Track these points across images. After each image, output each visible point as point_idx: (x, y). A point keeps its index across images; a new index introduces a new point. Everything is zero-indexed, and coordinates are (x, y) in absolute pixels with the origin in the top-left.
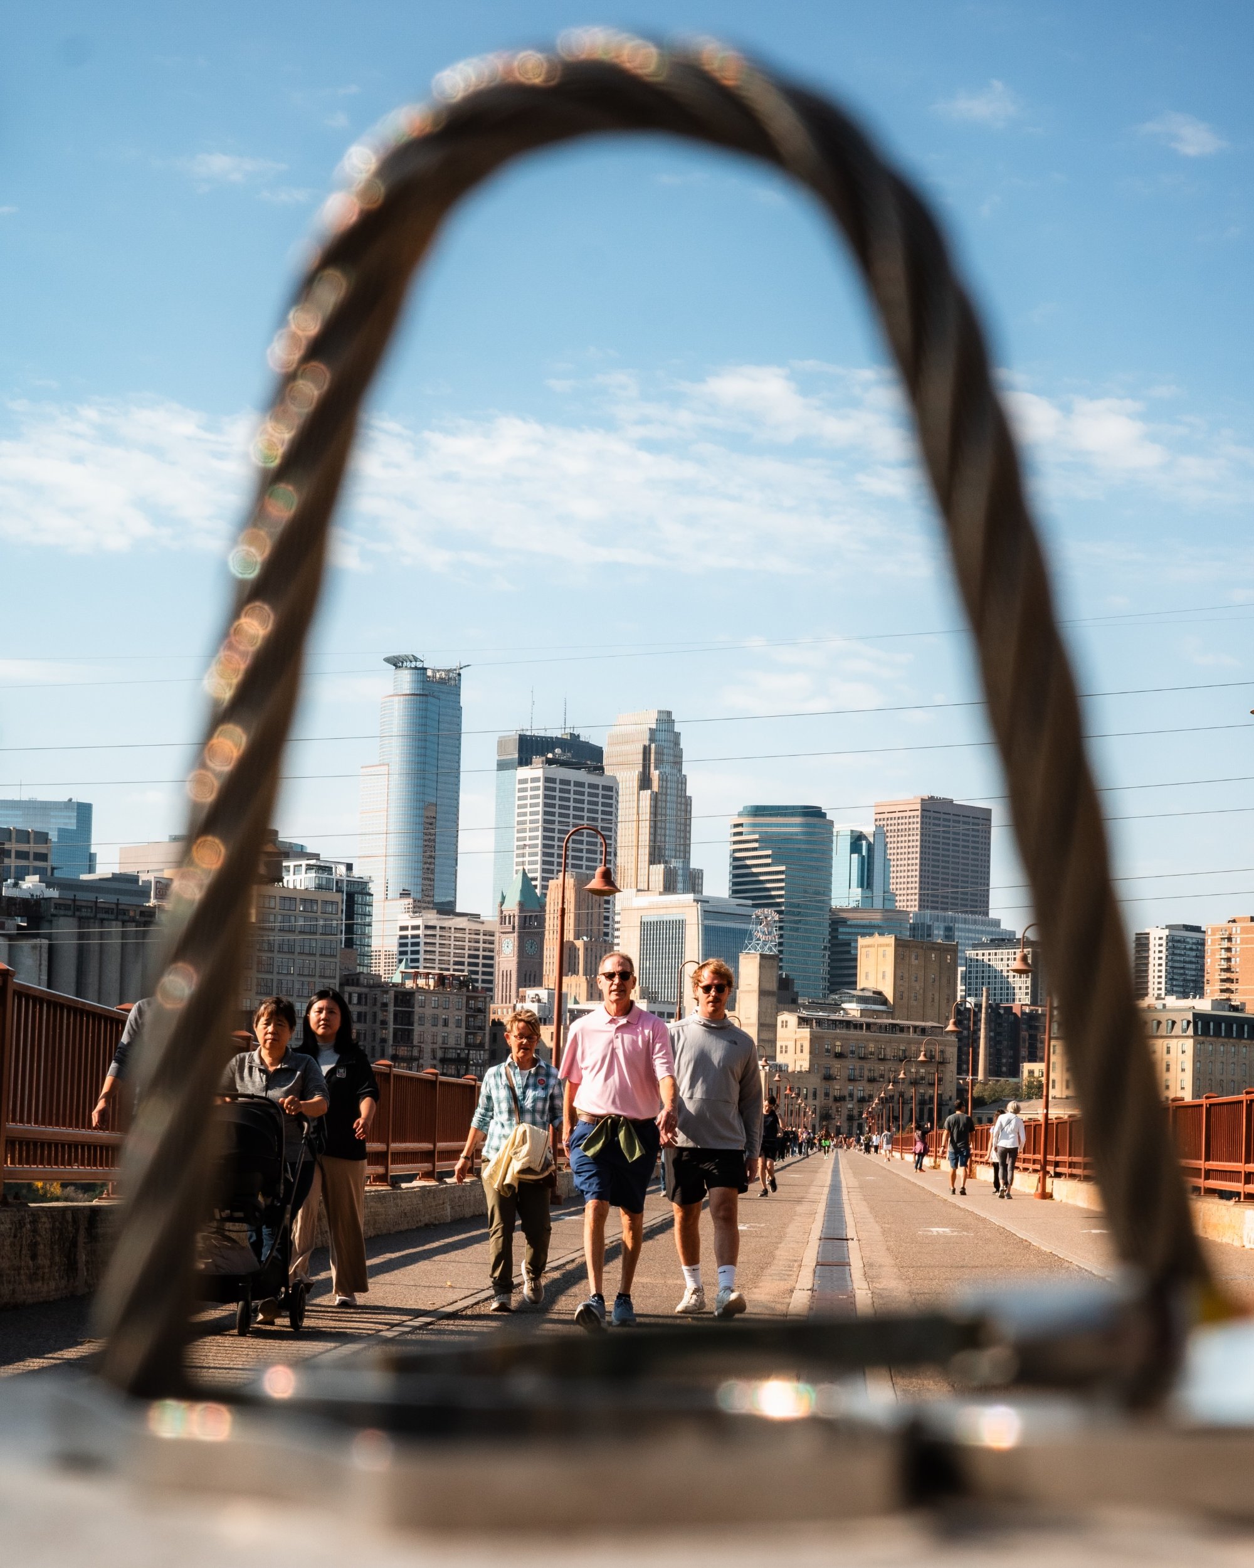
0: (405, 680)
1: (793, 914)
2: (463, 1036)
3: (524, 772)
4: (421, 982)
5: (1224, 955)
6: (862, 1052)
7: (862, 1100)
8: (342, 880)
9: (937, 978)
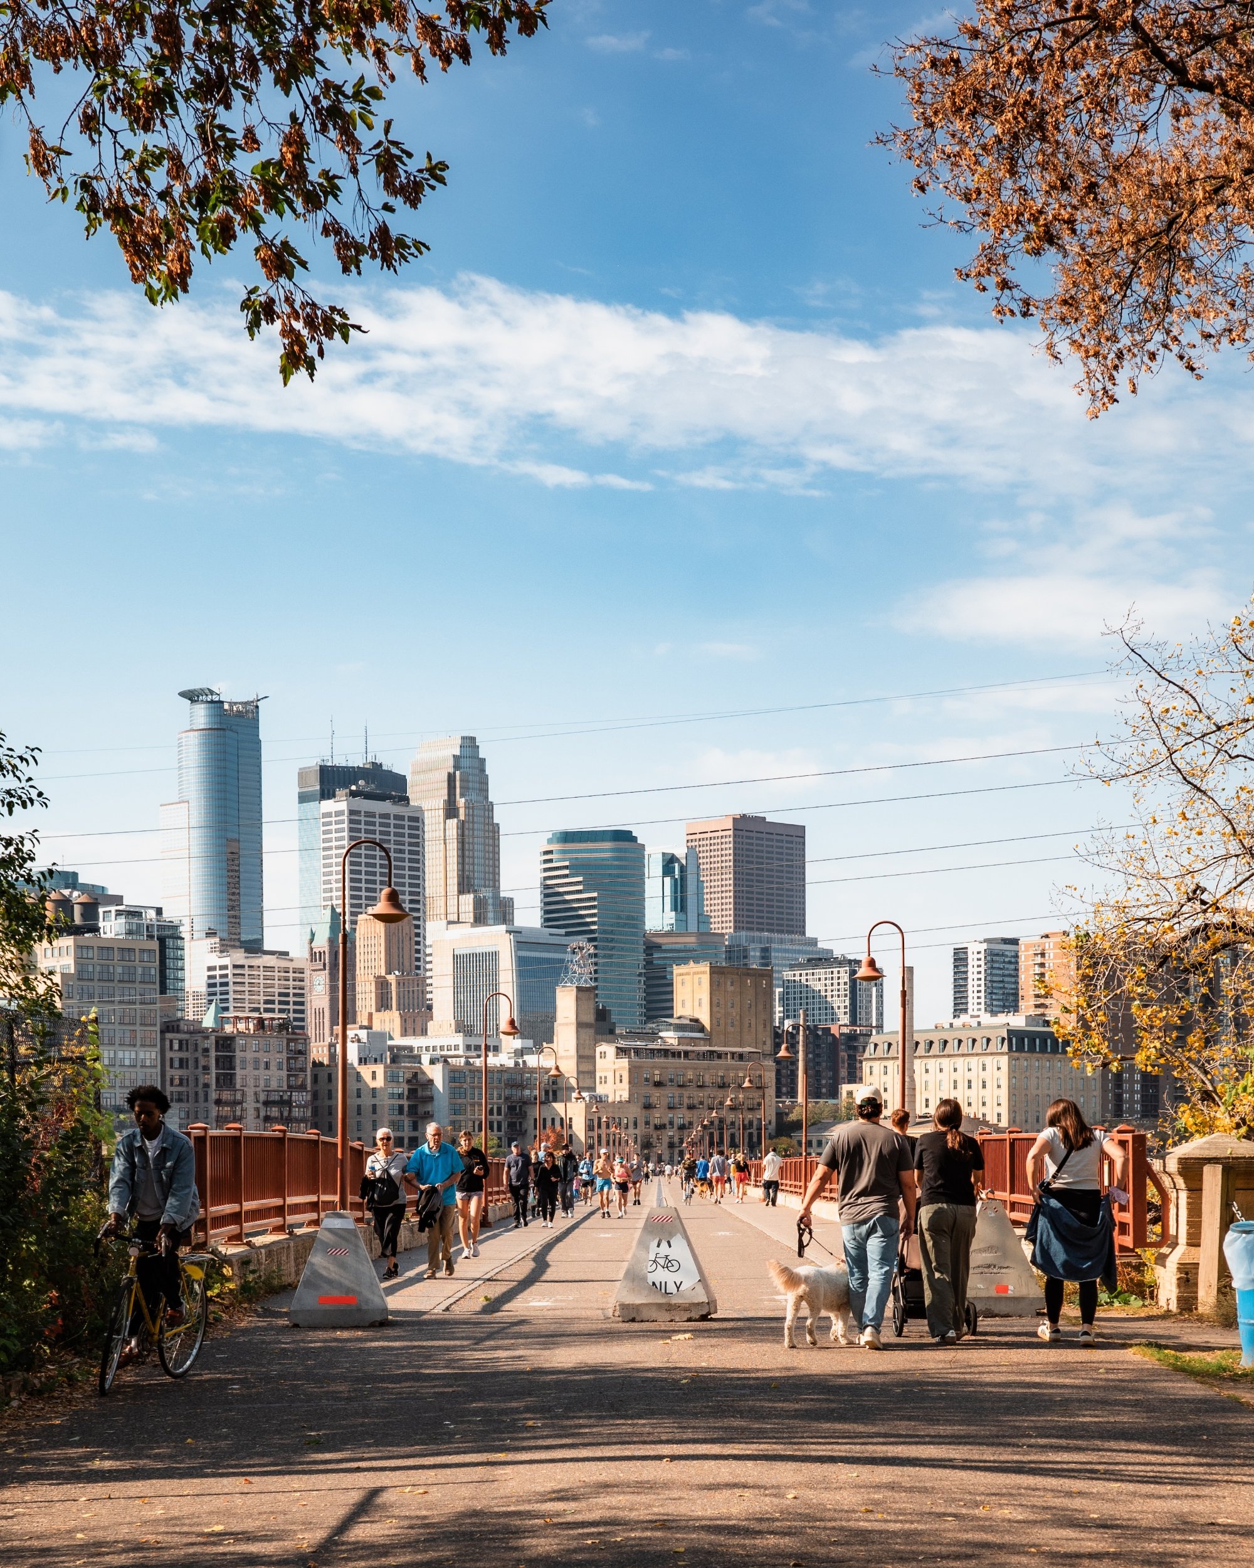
0: (201, 715)
1: (607, 940)
2: (285, 1079)
3: (328, 805)
4: (241, 1026)
5: (1038, 970)
6: (681, 1081)
7: (682, 1127)
8: (153, 925)
9: (753, 1004)
